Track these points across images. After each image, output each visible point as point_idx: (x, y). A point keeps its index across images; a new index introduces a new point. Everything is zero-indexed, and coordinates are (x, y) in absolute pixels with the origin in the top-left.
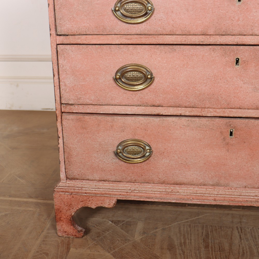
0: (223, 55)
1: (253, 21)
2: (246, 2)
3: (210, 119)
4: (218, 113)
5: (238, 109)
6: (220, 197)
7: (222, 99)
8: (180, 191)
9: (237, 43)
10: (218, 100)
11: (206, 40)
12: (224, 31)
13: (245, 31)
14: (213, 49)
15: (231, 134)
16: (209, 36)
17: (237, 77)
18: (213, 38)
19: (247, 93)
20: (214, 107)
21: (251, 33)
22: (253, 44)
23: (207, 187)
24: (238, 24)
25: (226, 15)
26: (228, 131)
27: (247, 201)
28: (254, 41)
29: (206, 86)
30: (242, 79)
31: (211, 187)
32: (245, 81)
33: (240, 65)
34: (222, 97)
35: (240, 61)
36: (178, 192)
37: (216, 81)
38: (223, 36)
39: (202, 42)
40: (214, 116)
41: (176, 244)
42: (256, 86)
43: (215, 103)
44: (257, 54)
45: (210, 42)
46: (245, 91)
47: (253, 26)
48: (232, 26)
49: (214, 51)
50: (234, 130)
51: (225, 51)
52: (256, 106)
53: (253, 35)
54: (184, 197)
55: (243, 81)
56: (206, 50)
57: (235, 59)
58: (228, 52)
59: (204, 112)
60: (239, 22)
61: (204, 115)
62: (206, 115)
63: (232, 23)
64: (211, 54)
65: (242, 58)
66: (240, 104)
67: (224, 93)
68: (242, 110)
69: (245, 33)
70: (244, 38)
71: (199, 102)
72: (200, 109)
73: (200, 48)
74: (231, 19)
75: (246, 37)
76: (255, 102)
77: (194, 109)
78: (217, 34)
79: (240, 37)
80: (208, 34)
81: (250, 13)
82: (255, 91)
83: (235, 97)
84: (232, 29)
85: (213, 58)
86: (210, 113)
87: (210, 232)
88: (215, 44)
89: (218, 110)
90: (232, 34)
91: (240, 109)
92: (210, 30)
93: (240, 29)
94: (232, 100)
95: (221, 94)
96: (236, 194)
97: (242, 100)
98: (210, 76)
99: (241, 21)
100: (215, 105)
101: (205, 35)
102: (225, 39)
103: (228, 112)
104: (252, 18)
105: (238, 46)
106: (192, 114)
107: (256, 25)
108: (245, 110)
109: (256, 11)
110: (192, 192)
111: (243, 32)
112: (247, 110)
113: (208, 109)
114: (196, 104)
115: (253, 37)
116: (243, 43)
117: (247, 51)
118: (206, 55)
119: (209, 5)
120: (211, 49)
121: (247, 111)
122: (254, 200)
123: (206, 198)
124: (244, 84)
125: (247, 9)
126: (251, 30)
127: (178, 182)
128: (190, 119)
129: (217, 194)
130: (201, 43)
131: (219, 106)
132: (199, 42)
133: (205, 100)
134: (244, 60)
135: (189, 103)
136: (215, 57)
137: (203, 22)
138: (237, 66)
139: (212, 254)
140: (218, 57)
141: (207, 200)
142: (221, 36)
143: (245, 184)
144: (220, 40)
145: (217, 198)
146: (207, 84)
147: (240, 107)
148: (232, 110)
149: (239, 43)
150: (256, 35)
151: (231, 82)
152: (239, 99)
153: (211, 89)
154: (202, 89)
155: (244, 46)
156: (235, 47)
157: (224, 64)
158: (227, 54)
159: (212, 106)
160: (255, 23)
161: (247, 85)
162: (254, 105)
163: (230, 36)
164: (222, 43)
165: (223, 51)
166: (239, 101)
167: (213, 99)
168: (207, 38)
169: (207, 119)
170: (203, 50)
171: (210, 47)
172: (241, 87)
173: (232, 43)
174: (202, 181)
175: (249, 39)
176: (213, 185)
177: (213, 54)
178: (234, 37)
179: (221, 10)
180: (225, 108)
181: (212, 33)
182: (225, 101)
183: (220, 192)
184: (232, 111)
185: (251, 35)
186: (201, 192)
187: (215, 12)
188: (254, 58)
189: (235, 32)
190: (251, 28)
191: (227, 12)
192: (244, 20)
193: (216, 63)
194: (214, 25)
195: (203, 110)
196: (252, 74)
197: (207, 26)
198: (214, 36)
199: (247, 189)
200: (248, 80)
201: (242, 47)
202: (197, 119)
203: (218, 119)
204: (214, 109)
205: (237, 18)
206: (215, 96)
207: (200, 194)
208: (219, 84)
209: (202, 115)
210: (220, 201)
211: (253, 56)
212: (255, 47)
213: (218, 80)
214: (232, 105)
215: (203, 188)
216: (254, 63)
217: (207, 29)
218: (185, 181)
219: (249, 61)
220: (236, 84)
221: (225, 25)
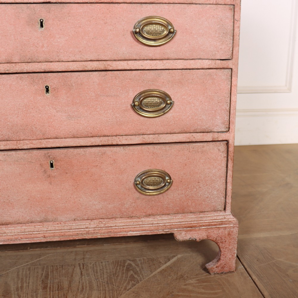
0: (31, 83)
1: (58, 47)
2: (48, 28)
3: (27, 151)
4: (34, 145)
5: (54, 139)
6: (49, 233)
7: (37, 129)
8: (7, 231)
9: (45, 70)
10: (33, 131)
11: (12, 68)
12: (29, 58)
13: (51, 57)
14: (20, 77)
15: (52, 165)
16: (14, 64)
17: (49, 106)
18: (19, 66)
19: (62, 122)
20: (29, 138)
21: (57, 60)
22: (60, 70)
23: (35, 224)
24: (43, 51)
25: (29, 41)
26: (48, 163)
27: (78, 234)
28: (61, 67)
29: (18, 117)
30: (55, 107)
31: (39, 224)
32: (58, 109)
33: (50, 93)
34: (36, 128)
35: (49, 89)
36: (5, 233)
37: (27, 111)
38: (30, 64)
39: (8, 70)
40: (31, 148)
41: (12, 289)
42: (70, 113)
43: (30, 134)
44: (66, 81)
45: (16, 70)
46: (59, 120)
47: (59, 52)
48: (37, 53)
49: (21, 79)
50: (54, 161)
51: (33, 79)
52: (72, 134)
53: (59, 62)
54: (11, 237)
55: (55, 109)
56: (13, 79)
57: (45, 87)
58: (37, 80)
59: (20, 145)
60: (44, 48)
61: (20, 148)
62: (22, 148)
63: (37, 50)
64: (19, 82)
65: (51, 86)
66: (56, 133)
67: (38, 123)
68: (59, 139)
69: (51, 60)
70: (51, 65)
71: (13, 134)
72: (15, 142)
73: (6, 77)
74: (35, 46)
75: (53, 63)
76: (71, 131)
77: (8, 142)
78: (22, 62)
79: (46, 63)
80: (12, 62)
81: (54, 39)
82: (70, 119)
83: (49, 126)
84: (38, 56)
85: (22, 87)
86: (26, 145)
88: (22, 72)
89: (34, 142)
90: (38, 61)
91: (57, 138)
92: (15, 57)
93: (45, 56)
94: (47, 129)
95: (35, 124)
96: (66, 228)
97: (57, 129)
98: (20, 106)
99: (46, 47)
100: (30, 136)
101: (10, 63)
102: (32, 67)
103: (45, 142)
104: (56, 44)
105: (45, 74)
106: (8, 147)
107: (62, 51)
108: (62, 139)
109: (60, 37)
110: (19, 231)
111: (50, 59)
112: (64, 139)
113: (24, 141)
114: (10, 137)
115: (60, 64)
116: (51, 70)
117: (55, 78)
118: (14, 84)
119: (10, 31)
120: (17, 77)
121: (64, 141)
122: (85, 232)
123: (35, 236)
124: (57, 112)
125: (51, 35)
126: (57, 56)
127: (3, 222)
128: (6, 153)
129: (46, 231)
130: (7, 72)
131: (35, 137)
132: (4, 70)
133: (19, 132)
134: (54, 88)
135: (2, 136)
136: (24, 85)
137: (6, 50)
138: (48, 94)
139: (50, 294)
140: (26, 85)
141: (36, 238)
142: (27, 63)
143: (74, 217)
144: (26, 68)
145: (46, 235)
146: (18, 115)
147: (56, 137)
148: (49, 140)
149: (47, 70)
150: (63, 62)
151: (43, 111)
152: (54, 128)
153: (23, 120)
154: (14, 120)
155: (52, 73)
156: (42, 74)
157: (33, 92)
158: (36, 82)
159: (27, 137)
160: (61, 49)
161: (61, 113)
162: (71, 133)
163: (37, 63)
164: (29, 71)
165: (31, 79)
166: (54, 130)
167: (27, 130)
168: (12, 66)
169: (24, 152)
170: (9, 79)
171: (17, 75)
172: (55, 116)
173: (39, 71)
174: (28, 218)
175: (57, 66)
176: (41, 222)
177: (20, 83)
178: (40, 64)
179: (23, 37)
180: (41, 139)
181: (17, 61)
182: (40, 131)
183: (50, 228)
184: (49, 142)
185: (58, 62)
186: (30, 230)
187: (17, 39)
188: (63, 85)
189: (41, 59)
190: (57, 54)
191: (30, 38)
192: (48, 46)
193: (26, 92)
194: (18, 52)
195: (18, 143)
196: (64, 102)
197: (11, 54)
198: (20, 64)
199: (77, 221)
200: (61, 108)
201: (49, 74)
202: (13, 153)
203: (35, 152)
204: (30, 141)
205: (41, 44)
206: (29, 127)
207: (28, 232)
208: (31, 114)
209: (18, 148)
210: (50, 237)
211: (62, 83)
212: (63, 74)
213: (29, 110)
214: (48, 135)
215: (32, 226)
216: (64, 90)
217: (11, 57)
218: (10, 220)
219: (59, 88)
220: (49, 113)
221: (29, 52)
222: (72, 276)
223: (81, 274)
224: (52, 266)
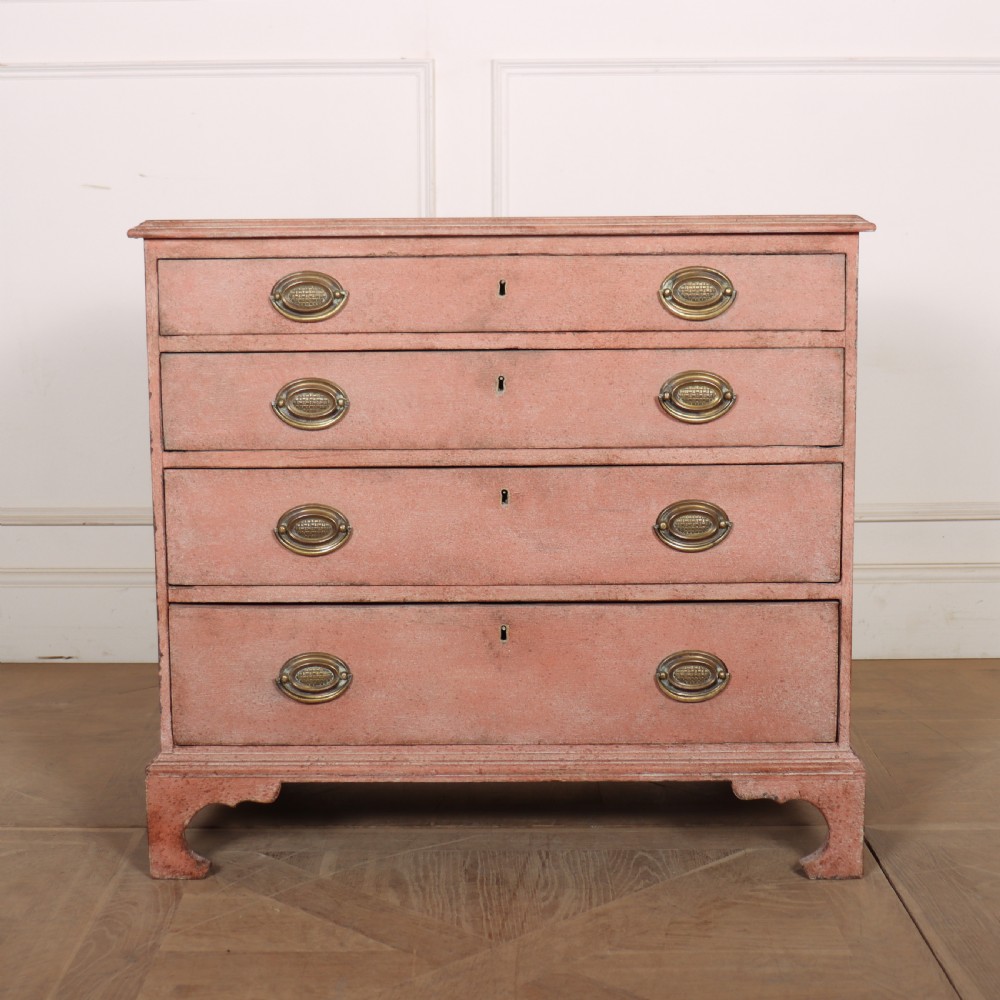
0: (477, 485)
1: (527, 424)
2: (512, 391)
3: (461, 607)
4: (475, 594)
5: (512, 585)
6: (490, 765)
7: (481, 567)
8: (411, 758)
9: (502, 463)
10: (474, 569)
11: (446, 458)
12: (477, 442)
13: (514, 440)
14: (459, 474)
15: (504, 636)
16: (450, 451)
17: (505, 525)
18: (459, 455)
19: (527, 555)
20: (467, 583)
21: (525, 445)
22: (529, 464)
23: (464, 747)
24: (501, 430)
25: (479, 413)
26: (497, 629)
27: (543, 772)
28: (531, 458)
29: (450, 543)
30: (516, 528)
31: (472, 747)
32: (521, 532)
33: (509, 502)
34: (480, 564)
35: (509, 495)
36: (407, 761)
37: (468, 533)
38: (477, 451)
39: (439, 462)
40: (468, 600)
41: (407, 878)
42: (542, 540)
43: (469, 575)
44: (538, 483)
45: (453, 461)
46: (522, 551)
47: (528, 432)
48: (491, 432)
49: (460, 477)
50: (508, 626)
51: (481, 477)
52: (544, 578)
53: (528, 448)
54: (418, 769)
55: (517, 532)
56: (447, 476)
57: (501, 492)
58: (487, 479)
59: (450, 594)
60: (503, 426)
61: (450, 600)
62: (452, 600)
63: (491, 428)
65: (512, 491)
66: (515, 576)
67: (484, 555)
68: (520, 587)
69: (515, 445)
70: (514, 454)
71: (438, 574)
72: (441, 588)
73: (434, 473)
74: (488, 421)
75: (516, 451)
76: (542, 571)
77: (429, 588)
78: (465, 447)
79: (505, 451)
80: (447, 447)
81: (520, 410)
82: (541, 550)
83: (504, 562)
84: (492, 439)
85: (461, 492)
86: (460, 596)
87: (481, 860)
88: (461, 464)
89: (475, 589)
90: (491, 447)
91: (517, 585)
92: (452, 439)
93: (504, 438)
94: (501, 568)
95: (479, 558)
96: (521, 757)
97: (518, 568)
98: (456, 524)
99: (506, 424)
100: (469, 579)
101: (443, 449)
102: (480, 456)
103: (494, 591)
104: (524, 418)
105: (503, 469)
106: (427, 598)
107: (533, 431)
108: (525, 587)
109: (531, 407)
110: (434, 759)
111: (511, 443)
112: (529, 587)
113: (457, 587)
114: (434, 579)
115: (529, 452)
116: (513, 463)
117: (521, 477)
118: (447, 485)
120: (454, 474)
121: (529, 590)
122: (558, 768)
123: (463, 769)
124: (520, 537)
125: (515, 403)
126: (525, 439)
127: (406, 740)
128: (423, 607)
129: (484, 761)
130: (437, 464)
131: (477, 582)
132: (433, 461)
133: (450, 571)
134: (517, 494)
136: (464, 488)
138: (505, 505)
139: (482, 889)
140: (469, 488)
141: (465, 773)
142: (472, 451)
143: (537, 737)
144: (470, 458)
145: (484, 769)
146: (451, 539)
147: (515, 582)
148: (502, 587)
149: (506, 463)
150: (534, 448)
151: (495, 535)
152: (513, 566)
153: (459, 548)
154: (442, 548)
155: (515, 469)
156: (498, 469)
157: (480, 500)
158: (486, 484)
159: (463, 581)
160: (531, 427)
161: (526, 540)
163: (489, 450)
164: (474, 464)
165: (478, 477)
166: (512, 570)
167: (464, 567)
168: (447, 454)
169: (454, 607)
171: (454, 470)
172: (515, 544)
173: (493, 464)
174: (452, 734)
175: (523, 455)
176: (475, 744)
177: (459, 483)
178: (495, 452)
179: (468, 405)
180: (488, 585)
181: (455, 446)
182: (487, 570)
183: (491, 757)
184: (502, 590)
185: (525, 448)
186: (453, 758)
187: (459, 409)
188: (534, 490)
189: (497, 443)
190: (525, 436)
191: (480, 408)
192: (511, 422)
193: (467, 500)
194: (458, 430)
195: (447, 590)
196: (533, 519)
197: (447, 434)
198: (459, 451)
199: (543, 747)
200: (527, 530)
201: (510, 470)
202: (436, 608)
203: (476, 608)
204: (467, 587)
205: (497, 418)
206: (469, 562)
207: (450, 761)
208: (474, 539)
209: (446, 600)
210: (490, 773)
211: (532, 486)
212: (534, 469)
213: (471, 531)
214: (501, 577)
215: (457, 750)
216: (535, 498)
217: (447, 439)
218: (418, 735)
219: (526, 494)
220: (505, 538)
221: (478, 430)
222: (525, 867)
223: (544, 865)
224: (484, 852)
